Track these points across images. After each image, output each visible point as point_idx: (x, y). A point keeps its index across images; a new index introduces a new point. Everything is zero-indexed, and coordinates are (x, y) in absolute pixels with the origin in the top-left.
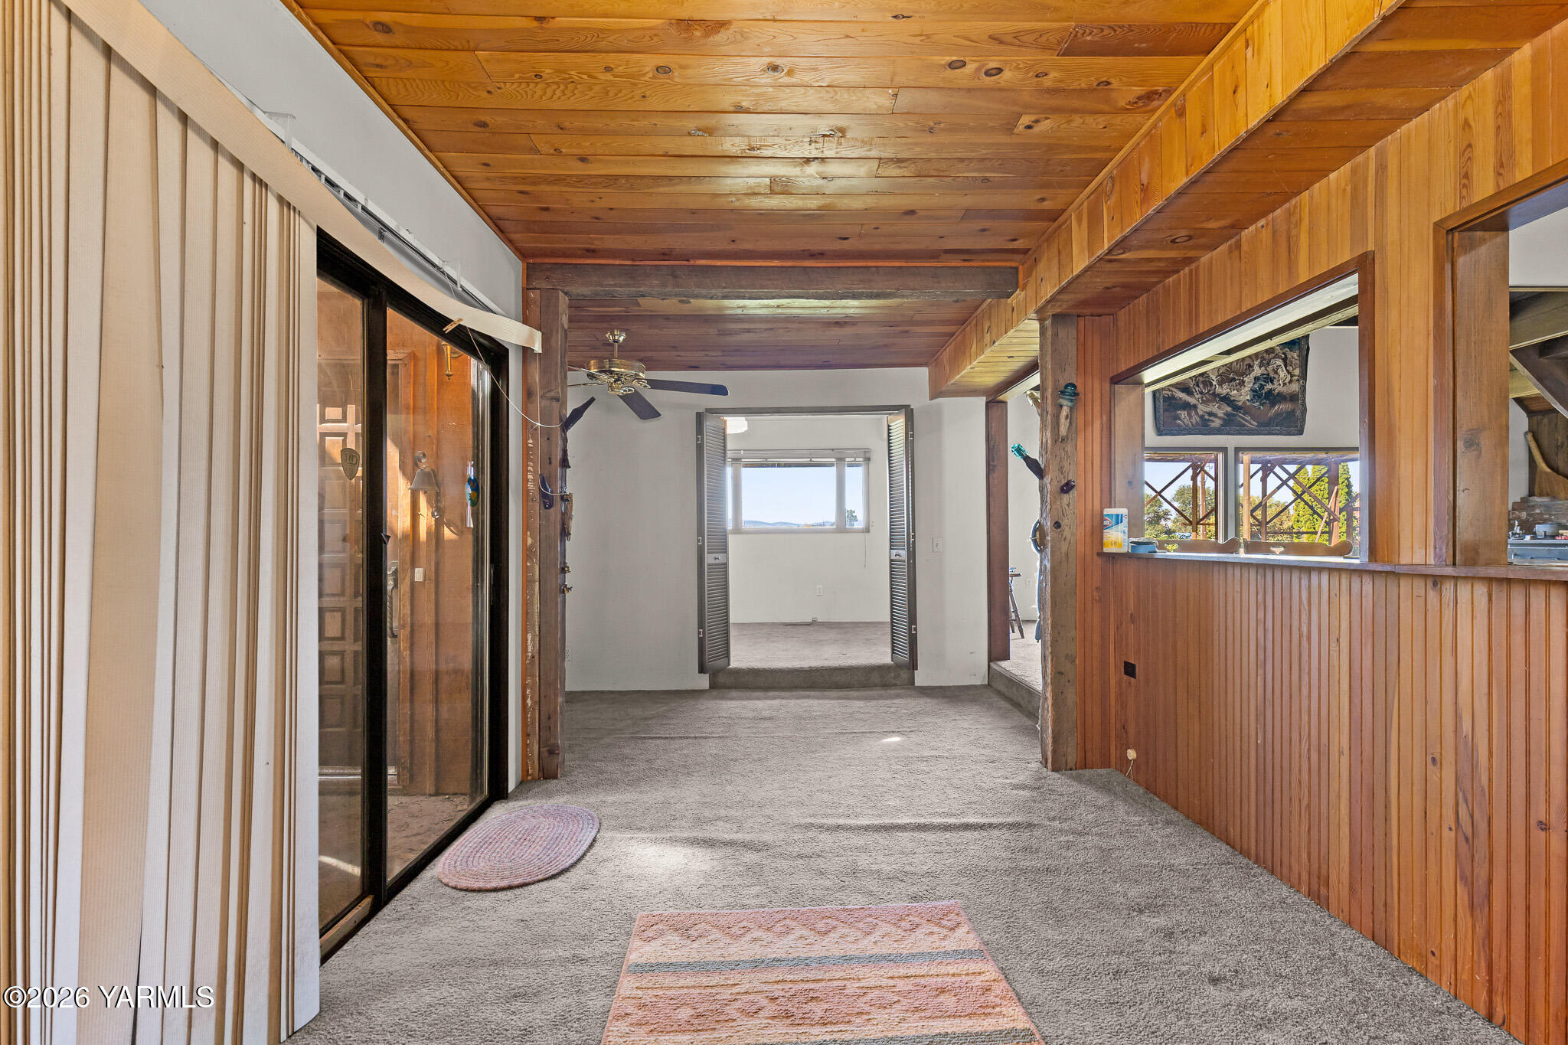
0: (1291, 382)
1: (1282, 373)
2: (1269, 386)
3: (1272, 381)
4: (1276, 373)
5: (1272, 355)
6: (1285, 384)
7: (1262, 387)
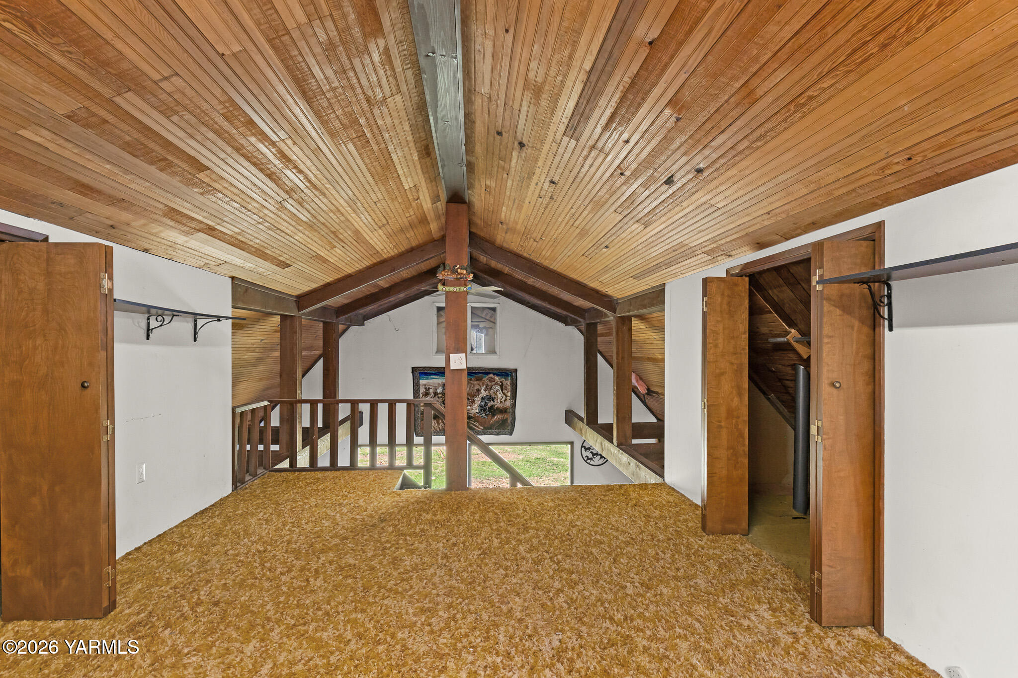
0: (505, 400)
1: (500, 395)
2: (491, 403)
3: (493, 400)
4: (496, 394)
5: (493, 383)
6: (501, 402)
7: (486, 404)
